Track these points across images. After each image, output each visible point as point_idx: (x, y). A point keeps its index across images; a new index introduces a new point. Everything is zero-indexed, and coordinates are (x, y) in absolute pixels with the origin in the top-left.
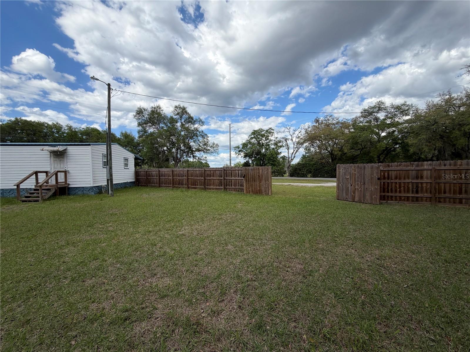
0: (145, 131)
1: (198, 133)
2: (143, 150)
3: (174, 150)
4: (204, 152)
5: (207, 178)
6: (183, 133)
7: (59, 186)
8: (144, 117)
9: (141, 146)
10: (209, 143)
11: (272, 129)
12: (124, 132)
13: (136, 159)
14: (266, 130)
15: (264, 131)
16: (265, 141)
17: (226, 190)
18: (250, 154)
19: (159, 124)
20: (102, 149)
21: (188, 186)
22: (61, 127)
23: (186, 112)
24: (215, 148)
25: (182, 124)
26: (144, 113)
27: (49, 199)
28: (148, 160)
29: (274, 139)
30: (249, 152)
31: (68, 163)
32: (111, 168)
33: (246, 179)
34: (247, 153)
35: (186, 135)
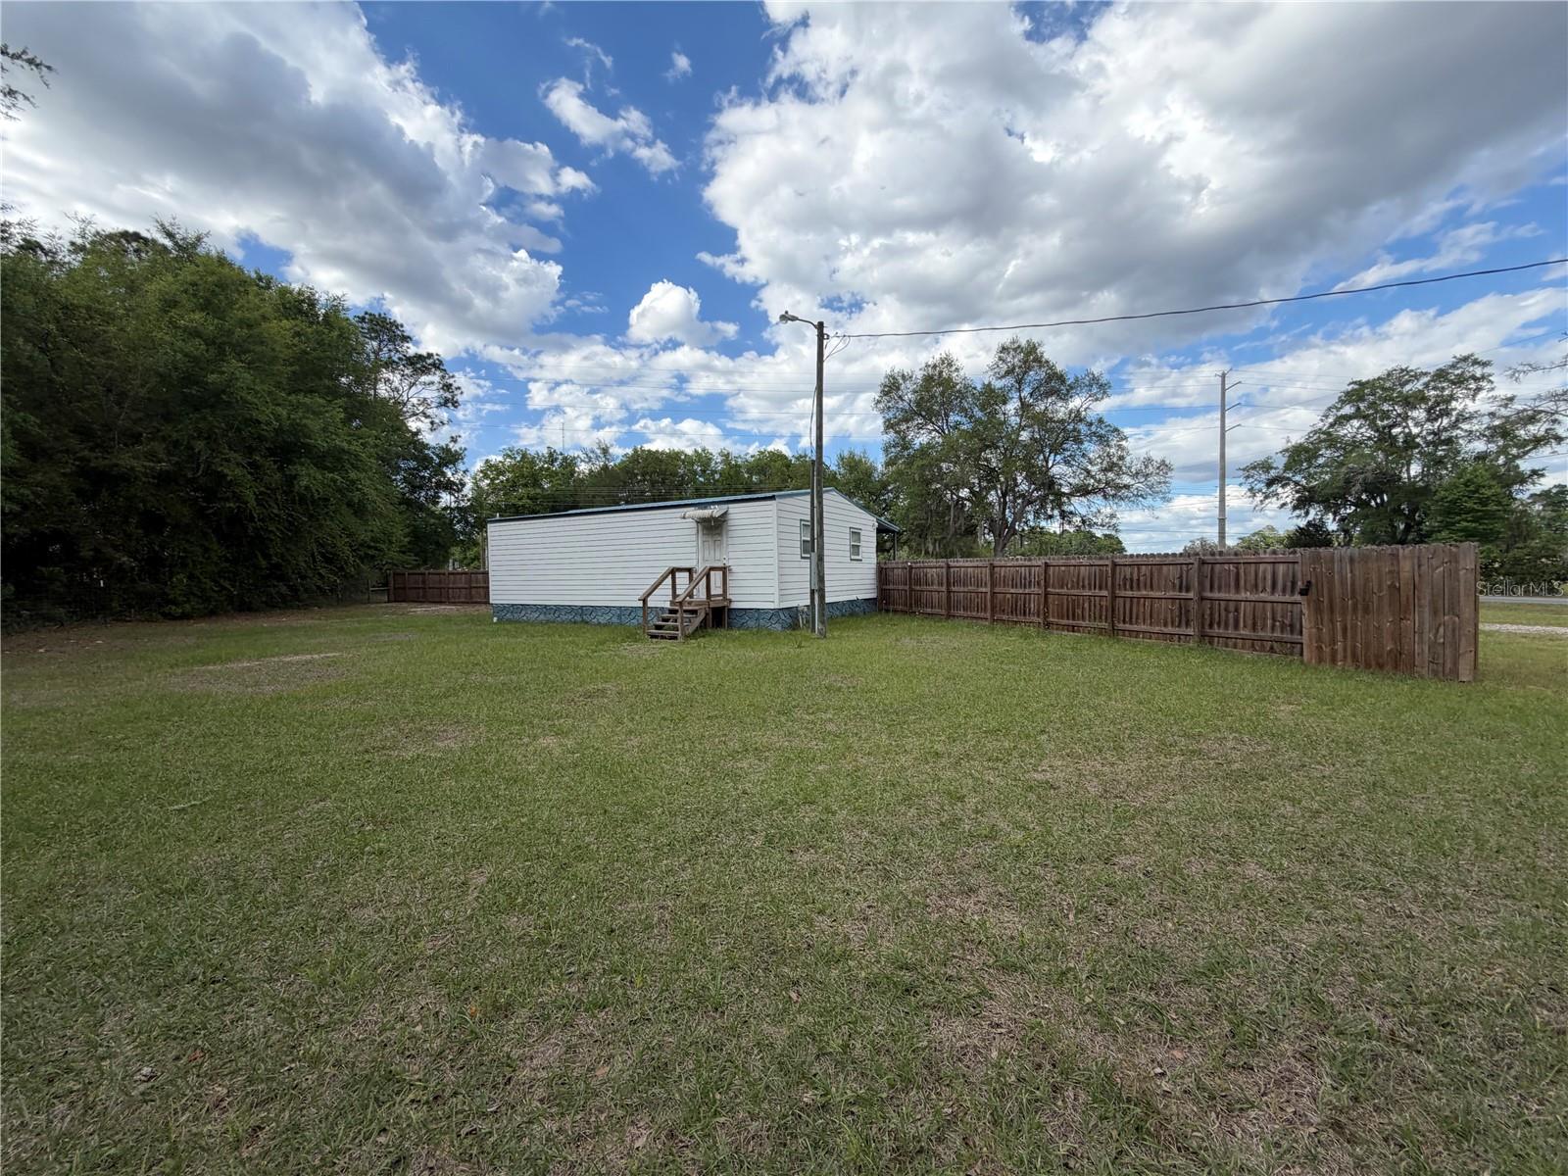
0: (905, 445)
1: (1082, 427)
2: (896, 504)
3: (993, 497)
4: (1105, 497)
5: (1123, 593)
6: (1025, 436)
7: (712, 605)
8: (902, 400)
9: (891, 491)
10: (1128, 459)
11: (1476, 362)
12: (846, 454)
13: (881, 530)
14: (1432, 370)
15: (1417, 377)
16: (1428, 426)
17: (1211, 643)
18: (1328, 491)
19: (947, 415)
20: (799, 506)
21: (1045, 618)
22: (710, 459)
23: (1038, 360)
24: (1152, 479)
25: (1022, 403)
26: (902, 387)
27: (693, 635)
28: (912, 532)
29: (1486, 408)
30: (1325, 484)
31: (731, 548)
32: (821, 559)
33: (1318, 602)
34: (1311, 490)
35: (1035, 440)
